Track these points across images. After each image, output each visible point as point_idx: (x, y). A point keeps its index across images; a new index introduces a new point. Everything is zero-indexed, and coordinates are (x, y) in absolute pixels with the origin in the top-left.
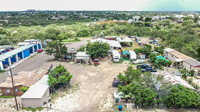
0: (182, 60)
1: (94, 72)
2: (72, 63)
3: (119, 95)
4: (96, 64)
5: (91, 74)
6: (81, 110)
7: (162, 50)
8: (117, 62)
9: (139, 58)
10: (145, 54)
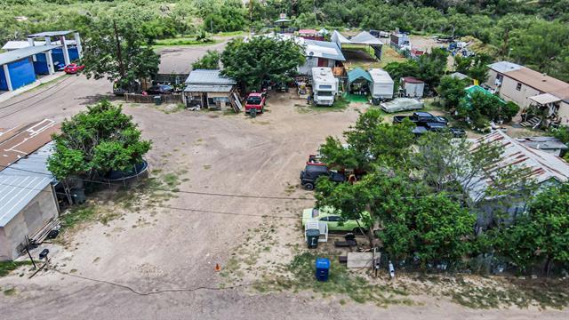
0: (556, 99)
1: (243, 135)
2: (172, 106)
3: (322, 219)
4: (255, 110)
5: (229, 143)
6: (166, 275)
7: (483, 69)
8: (327, 106)
9: (403, 94)
10: (423, 79)
